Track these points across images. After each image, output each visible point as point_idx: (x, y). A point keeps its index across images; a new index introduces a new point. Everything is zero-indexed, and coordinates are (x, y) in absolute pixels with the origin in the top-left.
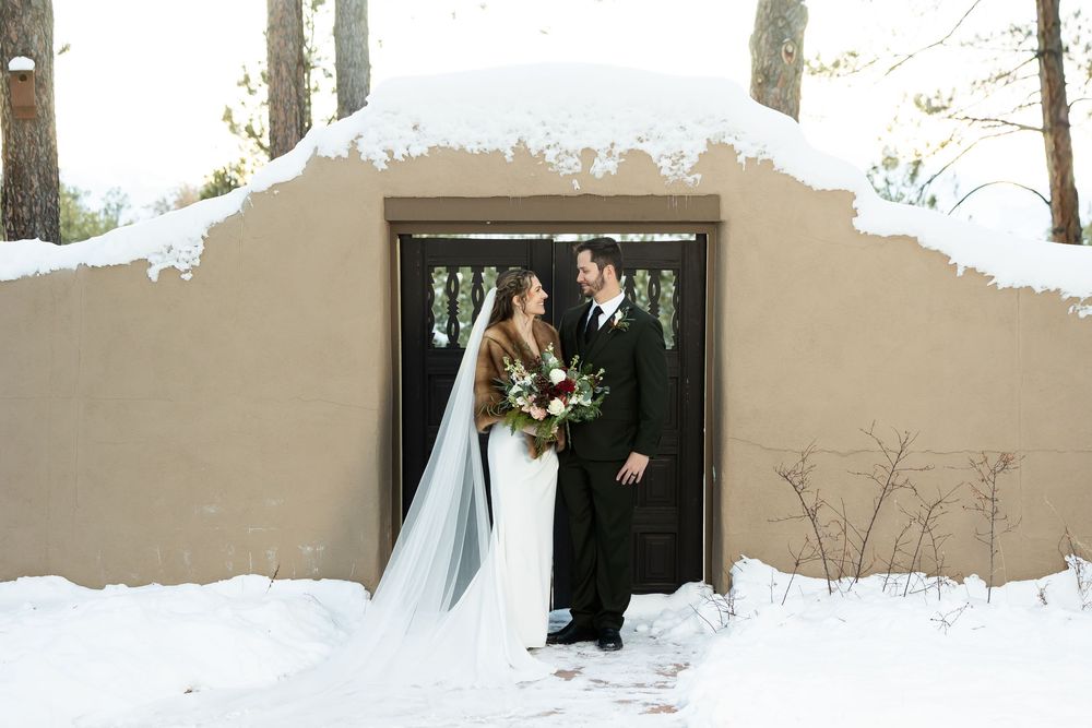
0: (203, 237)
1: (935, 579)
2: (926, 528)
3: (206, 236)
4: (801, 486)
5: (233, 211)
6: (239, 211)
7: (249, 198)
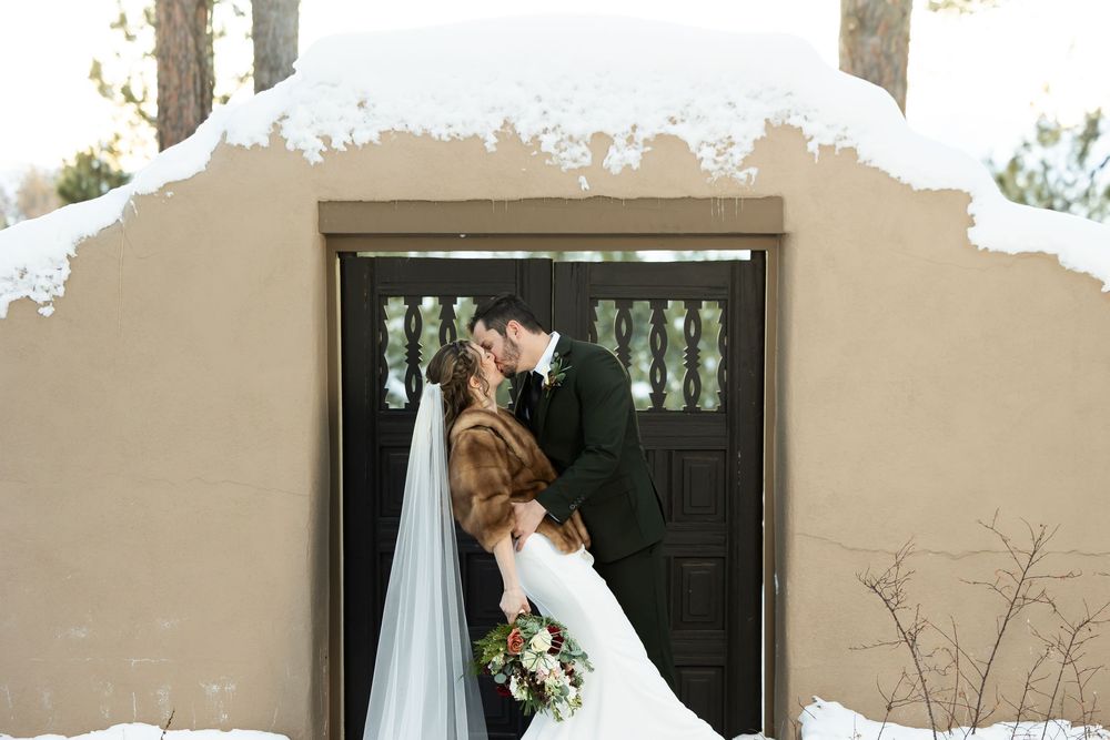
0: (69, 257)
1: (1081, 729)
2: (1068, 660)
4: (894, 601)
5: (110, 221)
6: (118, 220)
7: (132, 202)
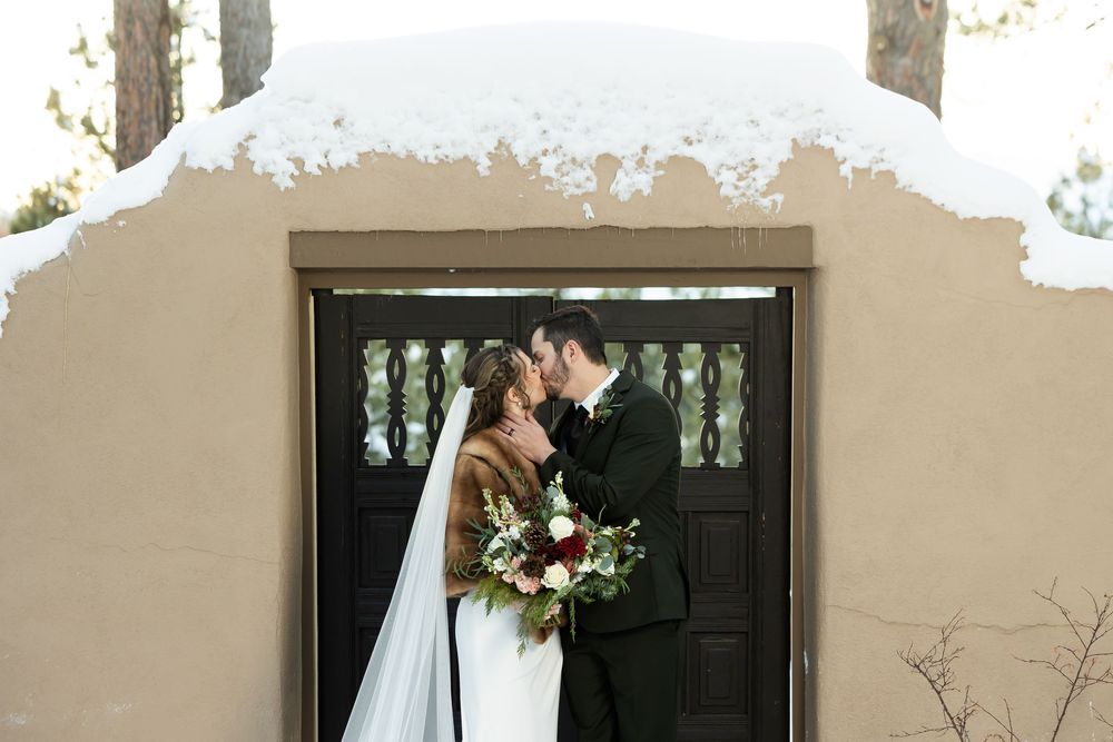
0: (7, 294)
3: (12, 290)
5: (54, 254)
6: (63, 253)
7: (79, 233)
